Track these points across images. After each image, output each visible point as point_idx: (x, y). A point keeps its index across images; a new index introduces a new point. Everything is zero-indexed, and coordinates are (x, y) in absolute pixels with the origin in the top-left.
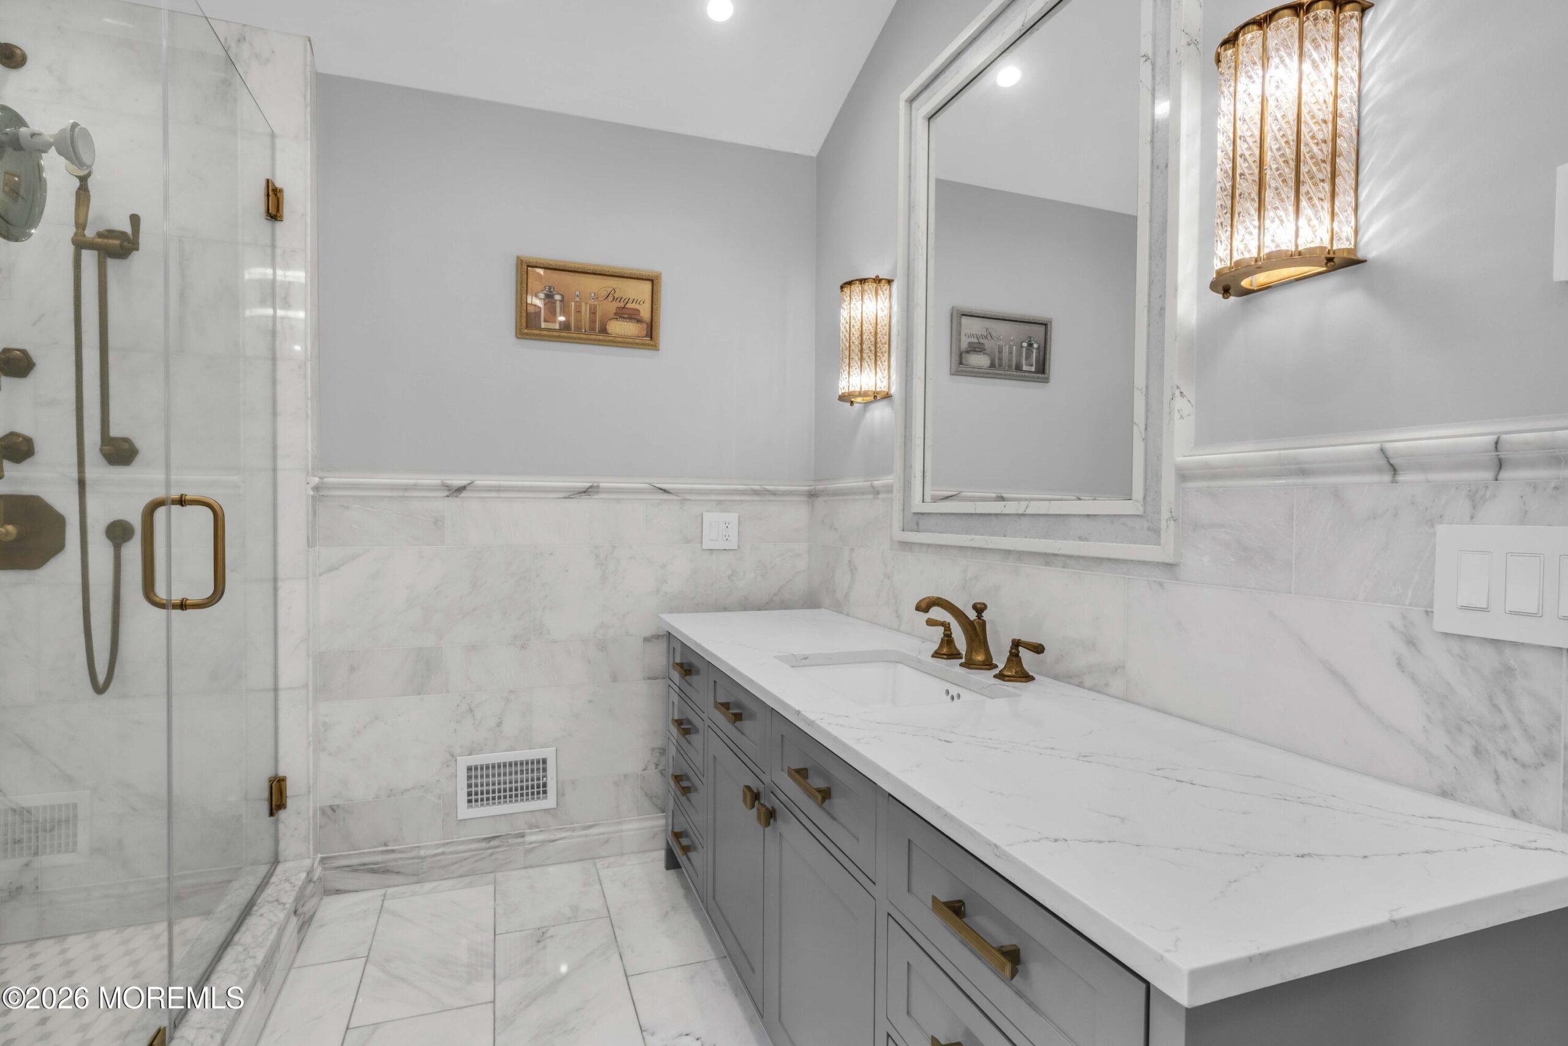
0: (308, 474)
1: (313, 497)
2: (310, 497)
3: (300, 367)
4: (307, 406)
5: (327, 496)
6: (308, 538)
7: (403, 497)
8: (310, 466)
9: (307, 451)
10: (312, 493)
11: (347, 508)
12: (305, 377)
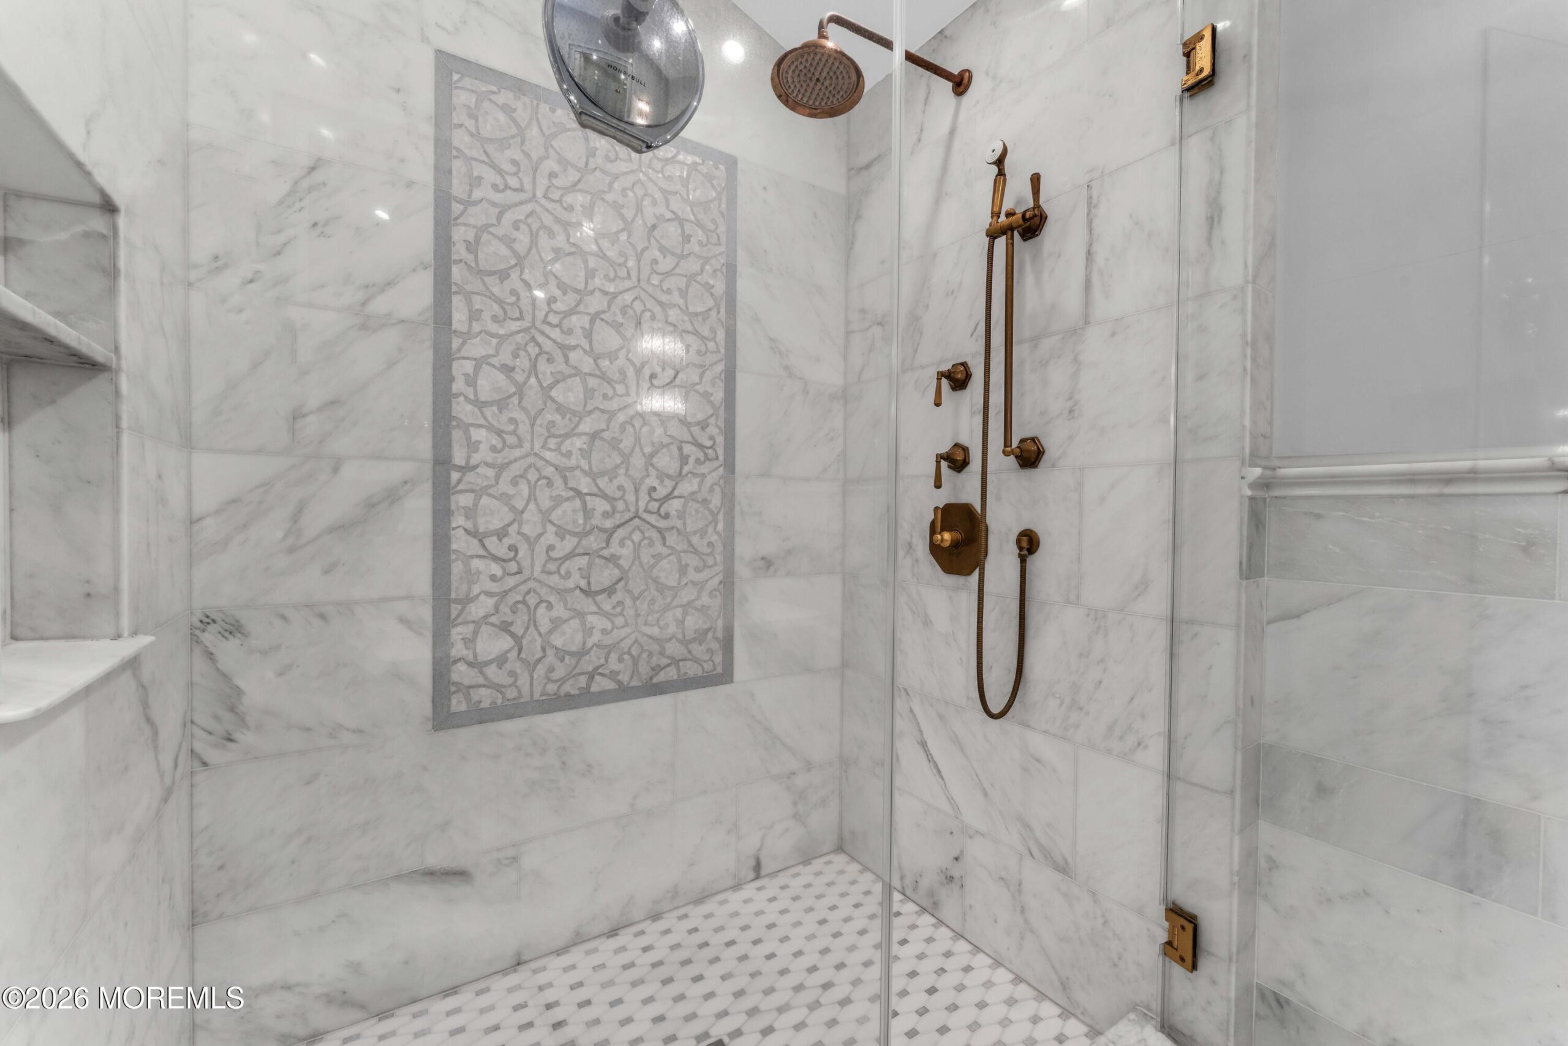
0: (1243, 464)
1: (1252, 499)
2: (1247, 500)
3: (1235, 298)
4: (1245, 356)
5: (1285, 498)
6: (1241, 564)
7: (1441, 495)
8: (1247, 451)
9: (1244, 427)
10: (1249, 493)
11: (1318, 516)
12: (1243, 311)
